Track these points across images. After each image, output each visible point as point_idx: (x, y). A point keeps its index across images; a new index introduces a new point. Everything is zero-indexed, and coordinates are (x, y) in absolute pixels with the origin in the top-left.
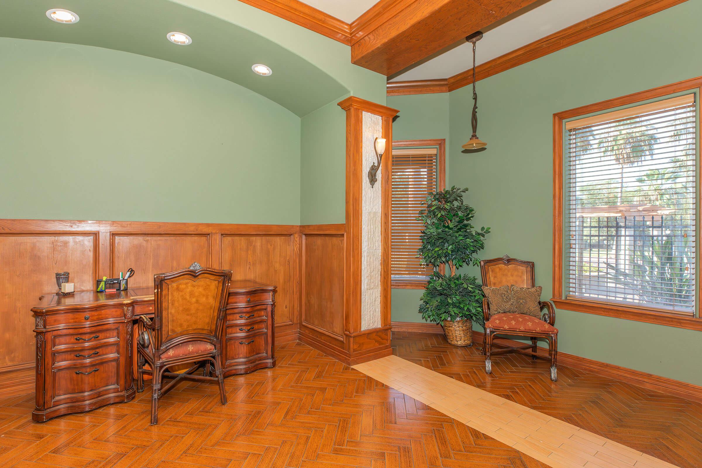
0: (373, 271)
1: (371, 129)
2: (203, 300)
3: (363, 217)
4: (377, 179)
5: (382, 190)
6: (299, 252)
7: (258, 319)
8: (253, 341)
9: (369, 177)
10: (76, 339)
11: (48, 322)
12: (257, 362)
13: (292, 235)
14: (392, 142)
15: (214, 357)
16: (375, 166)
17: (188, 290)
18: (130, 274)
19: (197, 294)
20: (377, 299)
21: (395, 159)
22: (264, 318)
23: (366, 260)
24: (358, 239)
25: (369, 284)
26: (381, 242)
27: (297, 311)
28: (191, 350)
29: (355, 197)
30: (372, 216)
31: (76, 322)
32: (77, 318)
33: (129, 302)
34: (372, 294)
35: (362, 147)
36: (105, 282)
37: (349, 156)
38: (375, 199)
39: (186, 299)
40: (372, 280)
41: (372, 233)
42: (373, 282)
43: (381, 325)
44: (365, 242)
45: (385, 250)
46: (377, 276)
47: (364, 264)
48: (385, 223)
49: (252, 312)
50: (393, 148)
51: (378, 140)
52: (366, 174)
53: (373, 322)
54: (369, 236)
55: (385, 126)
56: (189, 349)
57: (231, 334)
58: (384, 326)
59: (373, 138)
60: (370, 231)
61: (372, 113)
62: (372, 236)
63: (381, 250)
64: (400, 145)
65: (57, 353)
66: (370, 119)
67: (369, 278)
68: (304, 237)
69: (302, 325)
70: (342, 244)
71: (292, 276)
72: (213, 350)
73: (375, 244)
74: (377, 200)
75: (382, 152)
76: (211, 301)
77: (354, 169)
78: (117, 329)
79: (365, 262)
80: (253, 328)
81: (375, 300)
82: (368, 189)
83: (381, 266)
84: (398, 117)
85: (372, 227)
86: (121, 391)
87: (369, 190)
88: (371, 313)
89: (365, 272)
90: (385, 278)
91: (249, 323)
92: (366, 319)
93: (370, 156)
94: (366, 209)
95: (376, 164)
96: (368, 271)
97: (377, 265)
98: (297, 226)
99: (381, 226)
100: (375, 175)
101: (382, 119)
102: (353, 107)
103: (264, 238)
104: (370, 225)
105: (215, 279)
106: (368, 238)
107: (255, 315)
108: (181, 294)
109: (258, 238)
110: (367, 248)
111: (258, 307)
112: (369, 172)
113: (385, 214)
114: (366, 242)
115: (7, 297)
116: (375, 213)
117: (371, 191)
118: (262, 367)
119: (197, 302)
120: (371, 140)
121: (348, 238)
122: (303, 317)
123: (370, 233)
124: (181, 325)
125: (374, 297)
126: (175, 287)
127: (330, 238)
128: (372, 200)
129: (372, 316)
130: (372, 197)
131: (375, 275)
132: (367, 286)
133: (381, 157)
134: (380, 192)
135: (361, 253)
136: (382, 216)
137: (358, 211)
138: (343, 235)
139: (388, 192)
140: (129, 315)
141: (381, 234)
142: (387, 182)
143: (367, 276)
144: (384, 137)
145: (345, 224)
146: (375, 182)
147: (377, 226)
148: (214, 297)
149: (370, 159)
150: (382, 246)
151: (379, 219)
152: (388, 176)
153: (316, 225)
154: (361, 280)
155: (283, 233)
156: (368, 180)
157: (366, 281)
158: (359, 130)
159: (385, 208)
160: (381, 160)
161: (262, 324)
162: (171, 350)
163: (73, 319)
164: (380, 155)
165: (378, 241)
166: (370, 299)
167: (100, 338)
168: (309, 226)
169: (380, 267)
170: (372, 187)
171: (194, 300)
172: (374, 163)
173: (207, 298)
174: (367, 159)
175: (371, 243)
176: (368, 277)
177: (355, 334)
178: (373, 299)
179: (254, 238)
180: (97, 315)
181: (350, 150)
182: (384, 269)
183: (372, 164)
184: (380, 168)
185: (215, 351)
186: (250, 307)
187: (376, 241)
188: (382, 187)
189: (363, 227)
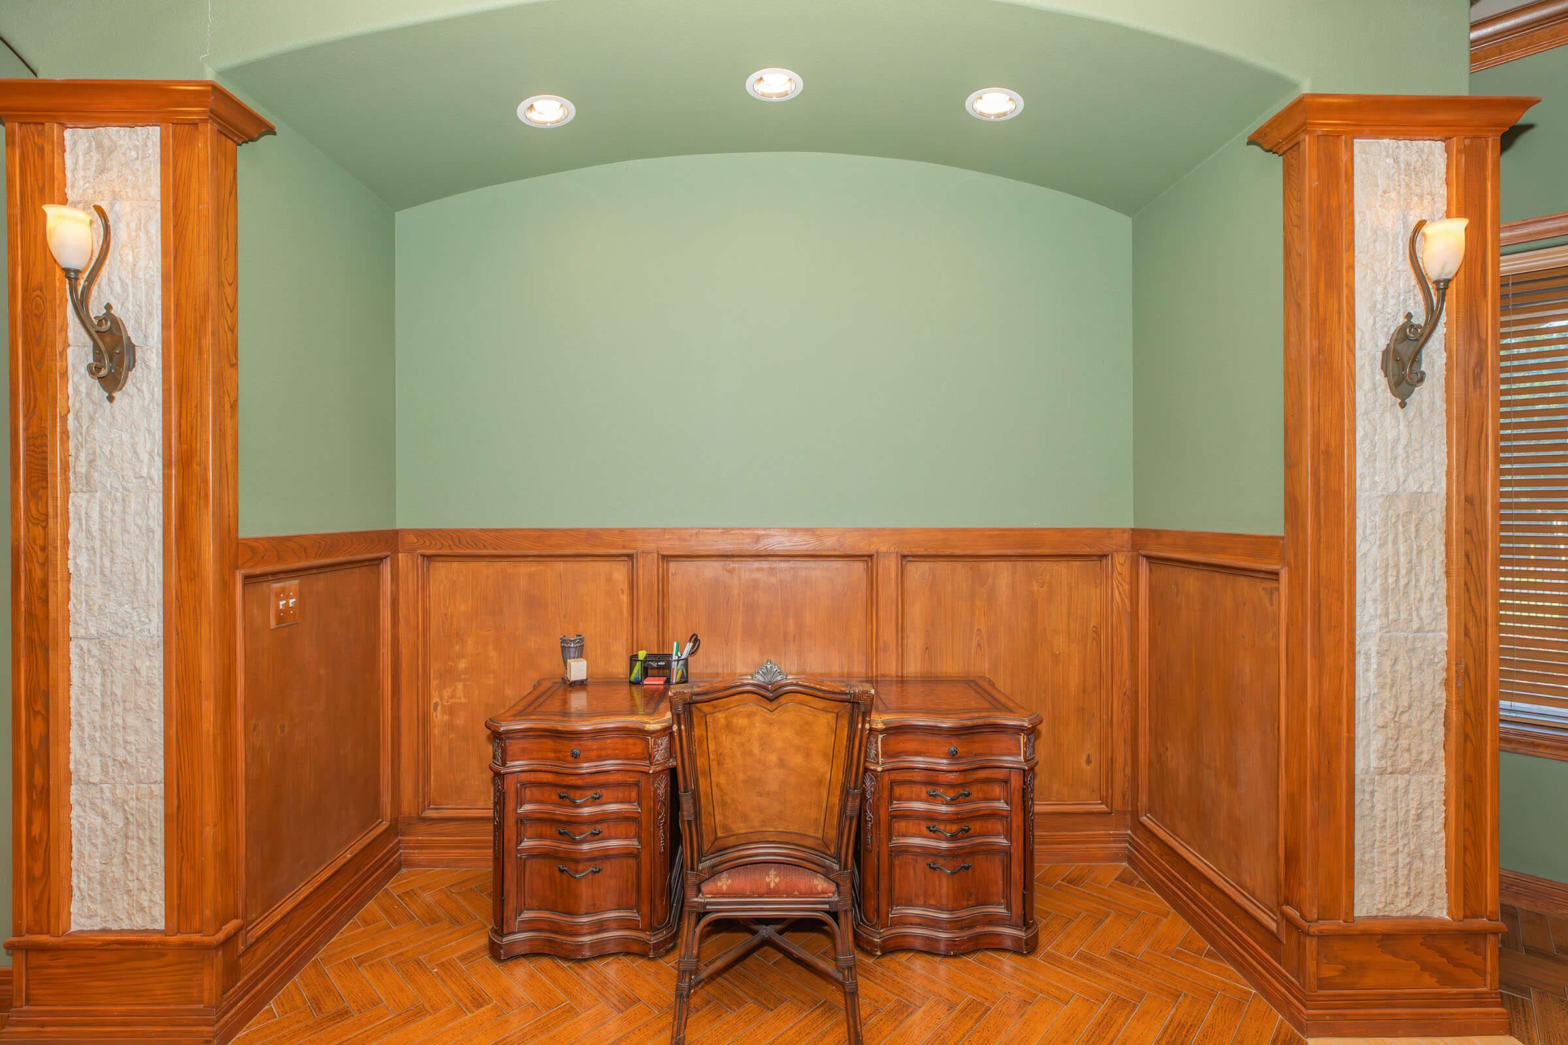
0: (1410, 707)
1: (1393, 195)
2: (797, 760)
3: (1359, 514)
4: (1423, 373)
5: (1448, 412)
6: (1128, 606)
7: (983, 805)
8: (967, 868)
9: (1384, 367)
10: (561, 797)
11: (510, 753)
12: (979, 929)
13: (1106, 556)
14: (1498, 230)
15: (834, 915)
16: (1412, 326)
17: (756, 732)
18: (693, 648)
19: (779, 744)
20: (1429, 812)
21: (1511, 290)
22: (1001, 805)
23: (1374, 666)
24: (1340, 592)
25: (1391, 753)
26: (1448, 604)
27: (1125, 776)
28: (772, 885)
29: (1322, 447)
30: (1402, 507)
31: (559, 759)
32: (560, 752)
33: (657, 727)
34: (1406, 792)
35: (1351, 267)
36: (644, 662)
37: (1299, 306)
38: (1416, 445)
39: (750, 753)
40: (1404, 743)
41: (1403, 572)
42: (1409, 750)
43: (1449, 908)
44: (1369, 603)
45: (1466, 635)
46: (1427, 726)
47: (1366, 681)
48: (1468, 532)
49: (962, 784)
50: (1503, 250)
51: (1426, 229)
52: (1374, 358)
53: (1408, 894)
54: (1391, 580)
55: (1462, 170)
56: (767, 880)
57: (904, 836)
58: (1465, 917)
59: (1405, 223)
60: (1391, 563)
61: (1396, 136)
62: (1402, 582)
63: (1449, 632)
64: (1539, 233)
65: (528, 820)
66: (1389, 161)
67: (1391, 732)
68: (1144, 565)
69: (1140, 822)
70: (1272, 605)
71: (1107, 671)
72: (831, 895)
73: (1417, 609)
74: (1427, 448)
75: (1447, 270)
76: (821, 765)
77: (1320, 350)
78: (637, 784)
79: (1371, 676)
80: (967, 831)
81: (1419, 817)
82: (1382, 415)
83: (1448, 690)
84: (1529, 127)
85: (1402, 549)
86: (643, 930)
87: (1388, 415)
88: (1402, 858)
89: (1371, 708)
90: (1466, 736)
91: (955, 817)
92: (1379, 879)
93: (1391, 292)
94: (1374, 484)
95: (1420, 319)
96: (1383, 707)
97: (1428, 688)
98: (1124, 531)
99: (1448, 544)
100: (1416, 358)
101: (1447, 150)
102: (1309, 132)
103: (1020, 565)
104: (1395, 542)
105: (825, 708)
106: (1385, 591)
107: (975, 795)
108: (738, 739)
109: (1004, 567)
110: (1378, 622)
111: (982, 774)
112: (1385, 353)
113: (1469, 500)
114: (1375, 600)
115: (491, 675)
116: (1417, 499)
117: (1397, 418)
118: (992, 944)
119: (782, 763)
120: (1396, 237)
121: (1297, 586)
122: (1143, 798)
123: (1392, 572)
124: (745, 818)
125: (1414, 804)
126: (722, 721)
127: (1231, 577)
128: (1400, 450)
129: (1402, 872)
130: (1403, 442)
131: (1420, 723)
132: (1381, 758)
133: (1446, 289)
134: (1440, 418)
135: (1352, 644)
136: (1448, 509)
137: (1339, 494)
138: (1276, 574)
139: (1482, 414)
140: (659, 756)
141: (1448, 573)
142: (1477, 378)
143: (1380, 723)
144: (1457, 210)
145: (1283, 538)
146: (1413, 386)
147: (1425, 544)
148: (825, 755)
149: (1392, 302)
150: (1449, 619)
151: (1438, 518)
152: (1482, 356)
153: (1182, 533)
154: (1351, 740)
155: (1079, 550)
156: (1384, 381)
157: (1377, 743)
158: (1340, 206)
159: (1463, 480)
160: (1442, 298)
161: (993, 820)
162: (725, 875)
163: (555, 751)
164: (1437, 282)
165: (1431, 600)
166: (1395, 808)
167: (603, 800)
168: (1158, 533)
169: (1441, 695)
170: (1403, 405)
171: (773, 758)
172: (1409, 316)
173: (808, 754)
174: (1379, 306)
175: (1397, 606)
176: (1384, 727)
177: (1326, 926)
178: (1408, 811)
179: (991, 565)
180: (597, 749)
181: (1300, 285)
182: (1461, 702)
183: (1401, 320)
184: (1441, 330)
185: (836, 898)
186: (956, 772)
187: (1421, 600)
188: (1448, 401)
189: (1361, 548)
